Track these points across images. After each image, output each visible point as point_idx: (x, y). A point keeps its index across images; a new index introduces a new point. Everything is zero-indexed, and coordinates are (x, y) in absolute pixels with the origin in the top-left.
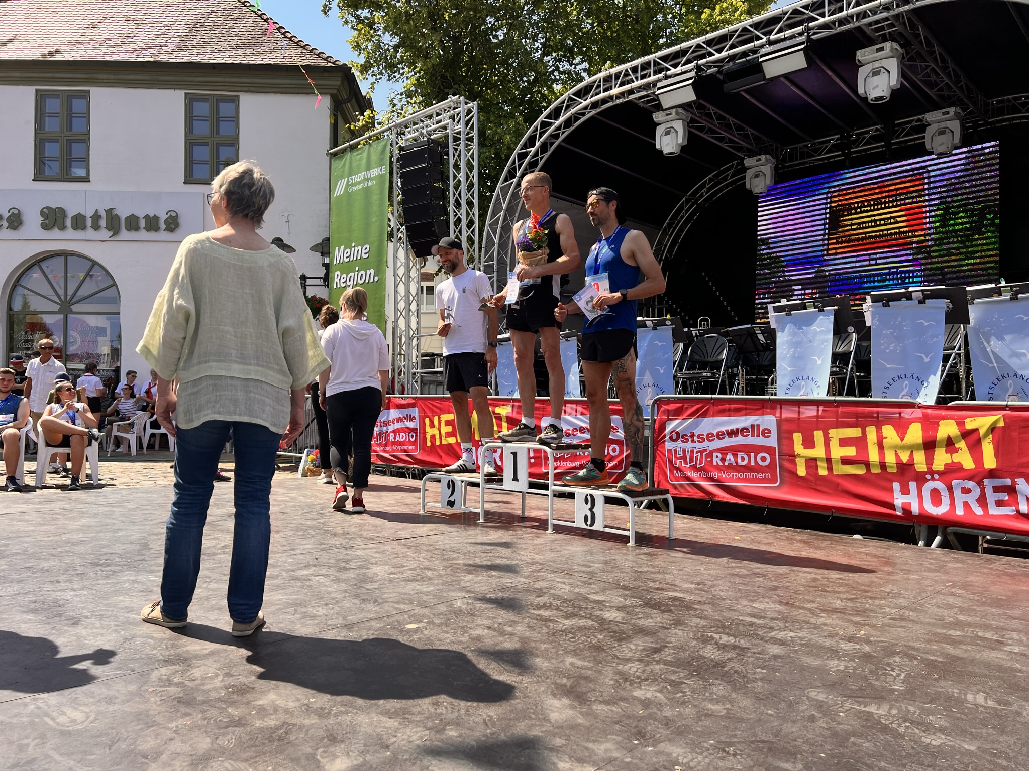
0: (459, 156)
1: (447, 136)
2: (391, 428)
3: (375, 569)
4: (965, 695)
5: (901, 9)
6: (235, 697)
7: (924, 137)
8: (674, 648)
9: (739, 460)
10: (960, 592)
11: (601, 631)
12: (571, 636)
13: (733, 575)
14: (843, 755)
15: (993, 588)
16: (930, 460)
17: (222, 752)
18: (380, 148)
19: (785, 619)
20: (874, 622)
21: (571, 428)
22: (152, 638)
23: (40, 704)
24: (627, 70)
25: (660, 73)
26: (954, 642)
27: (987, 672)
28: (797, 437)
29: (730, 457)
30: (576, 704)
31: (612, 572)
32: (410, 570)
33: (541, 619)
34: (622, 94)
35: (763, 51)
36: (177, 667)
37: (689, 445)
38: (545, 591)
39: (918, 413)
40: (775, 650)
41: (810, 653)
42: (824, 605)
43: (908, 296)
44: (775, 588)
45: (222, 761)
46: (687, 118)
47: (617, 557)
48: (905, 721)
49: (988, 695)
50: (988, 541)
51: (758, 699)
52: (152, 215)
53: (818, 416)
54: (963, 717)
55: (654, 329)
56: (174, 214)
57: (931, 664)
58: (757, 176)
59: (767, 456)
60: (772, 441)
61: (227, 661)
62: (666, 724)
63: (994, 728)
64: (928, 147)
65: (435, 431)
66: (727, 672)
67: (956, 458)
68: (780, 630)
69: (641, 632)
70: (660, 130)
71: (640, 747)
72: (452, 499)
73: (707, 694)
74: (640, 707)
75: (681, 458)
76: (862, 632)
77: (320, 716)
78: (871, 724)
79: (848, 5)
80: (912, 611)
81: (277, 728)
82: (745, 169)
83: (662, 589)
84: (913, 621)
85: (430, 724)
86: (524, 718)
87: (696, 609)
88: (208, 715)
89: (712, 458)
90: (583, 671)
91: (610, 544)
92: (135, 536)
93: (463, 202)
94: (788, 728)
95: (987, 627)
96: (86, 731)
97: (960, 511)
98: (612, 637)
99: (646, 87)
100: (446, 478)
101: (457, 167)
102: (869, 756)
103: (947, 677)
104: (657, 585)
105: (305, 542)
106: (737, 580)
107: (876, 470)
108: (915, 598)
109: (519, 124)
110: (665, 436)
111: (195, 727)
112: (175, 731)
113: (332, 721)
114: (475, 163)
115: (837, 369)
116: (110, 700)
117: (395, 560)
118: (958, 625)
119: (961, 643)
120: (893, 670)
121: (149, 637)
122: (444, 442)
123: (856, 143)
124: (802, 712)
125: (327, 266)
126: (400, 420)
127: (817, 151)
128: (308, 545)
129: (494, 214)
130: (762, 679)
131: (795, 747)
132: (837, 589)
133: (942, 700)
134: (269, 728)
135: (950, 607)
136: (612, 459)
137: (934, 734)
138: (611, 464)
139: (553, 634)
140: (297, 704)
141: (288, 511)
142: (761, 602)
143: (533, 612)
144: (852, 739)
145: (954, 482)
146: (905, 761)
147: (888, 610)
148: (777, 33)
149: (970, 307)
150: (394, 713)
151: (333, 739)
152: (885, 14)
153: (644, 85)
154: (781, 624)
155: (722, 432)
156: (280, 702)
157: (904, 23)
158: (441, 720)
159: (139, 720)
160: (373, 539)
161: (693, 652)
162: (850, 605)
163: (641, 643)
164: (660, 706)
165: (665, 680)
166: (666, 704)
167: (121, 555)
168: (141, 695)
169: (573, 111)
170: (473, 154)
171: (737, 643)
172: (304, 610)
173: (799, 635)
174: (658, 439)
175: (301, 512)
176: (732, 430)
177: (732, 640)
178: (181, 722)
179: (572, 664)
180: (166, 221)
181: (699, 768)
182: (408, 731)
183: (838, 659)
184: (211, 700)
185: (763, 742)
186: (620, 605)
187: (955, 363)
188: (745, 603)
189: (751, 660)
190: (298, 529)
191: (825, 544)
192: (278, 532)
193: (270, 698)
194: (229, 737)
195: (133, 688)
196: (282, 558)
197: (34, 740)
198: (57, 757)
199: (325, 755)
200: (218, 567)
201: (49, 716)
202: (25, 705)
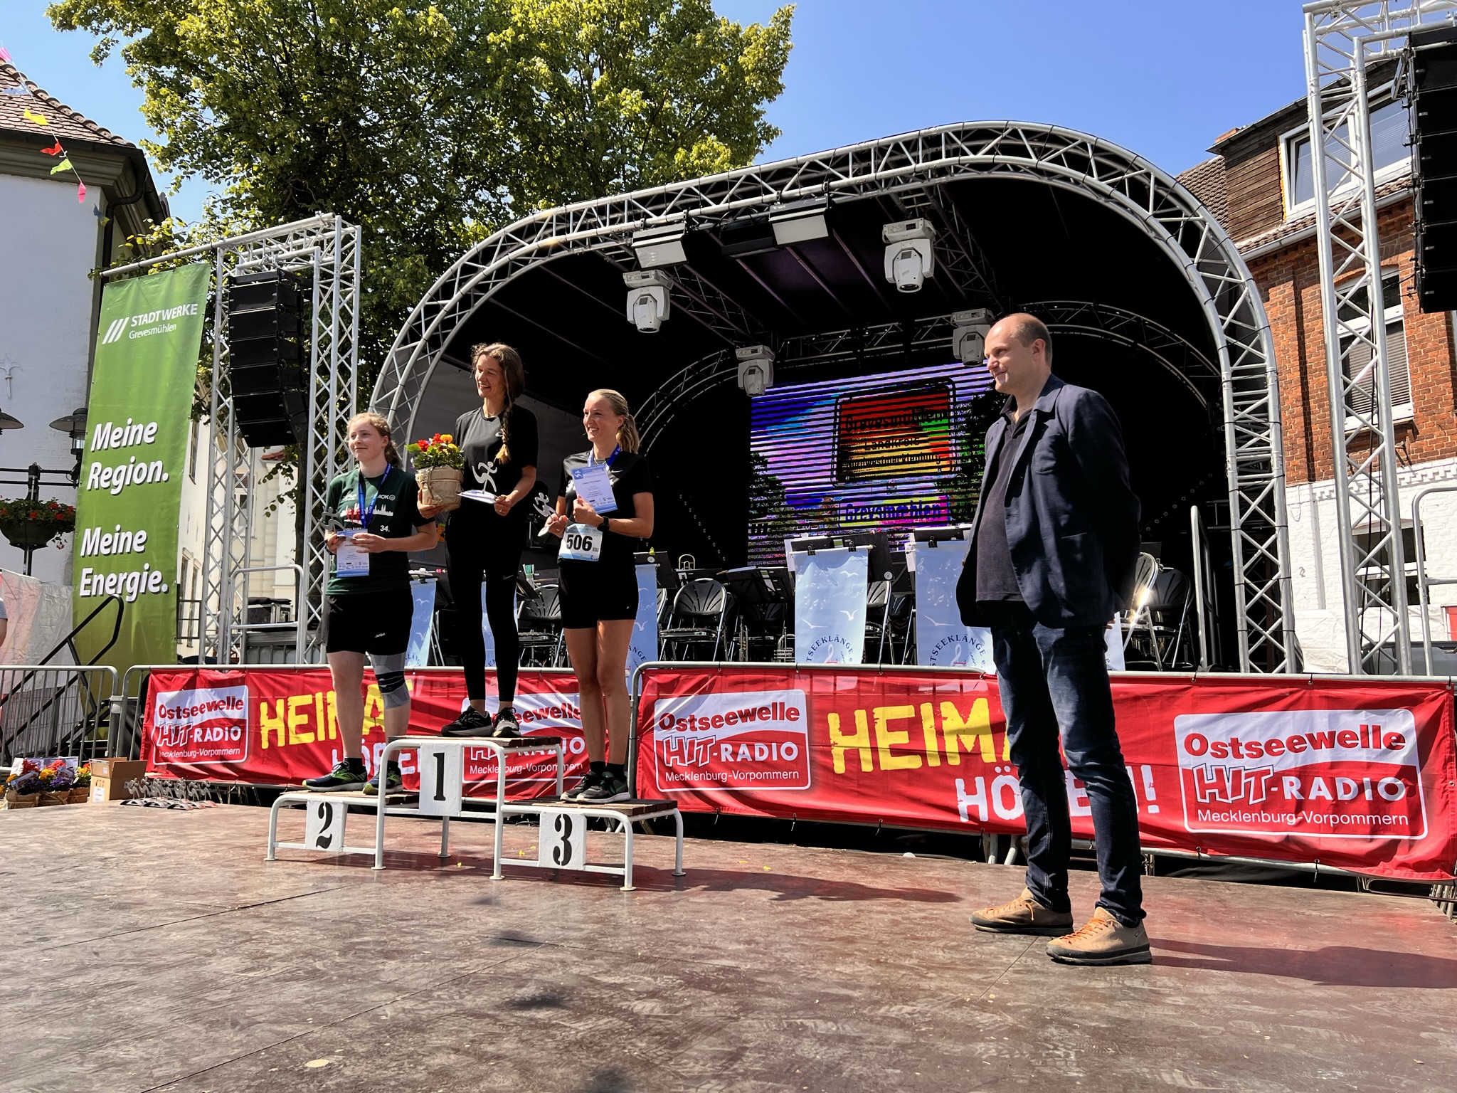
0: (330, 300)
1: (309, 272)
2: (197, 720)
3: (216, 964)
5: (936, 180)
7: (950, 342)
8: (758, 1049)
9: (757, 754)
11: (640, 1034)
13: (788, 924)
16: (998, 747)
24: (591, 210)
25: (638, 219)
27: (1166, 1038)
28: (834, 720)
29: (743, 749)
31: (617, 935)
33: (535, 1025)
34: (583, 241)
35: (772, 209)
37: (688, 733)
38: (525, 976)
39: (982, 685)
40: (897, 1036)
41: (944, 1035)
42: (924, 959)
43: (959, 535)
44: (850, 940)
46: (669, 285)
47: (614, 910)
49: (1185, 1073)
53: (858, 690)
57: (1095, 1033)
58: (752, 372)
59: (794, 746)
60: (801, 726)
64: (956, 353)
65: (278, 724)
66: (848, 1080)
68: (889, 1004)
69: (699, 1030)
70: (632, 297)
72: (326, 834)
75: (675, 753)
76: (992, 996)
79: (877, 166)
82: (737, 362)
83: (701, 956)
87: (763, 984)
89: (719, 751)
91: (596, 890)
93: (334, 371)
98: (660, 1043)
99: (616, 236)
100: (315, 799)
101: (325, 315)
103: (1125, 1051)
104: (691, 950)
105: (63, 924)
106: (797, 932)
107: (934, 762)
109: (417, 265)
110: (652, 723)
114: (355, 314)
115: (871, 628)
117: (248, 945)
119: (1113, 998)
120: (1056, 1048)
122: (293, 741)
123: (870, 341)
125: (78, 453)
126: (214, 706)
127: (822, 346)
128: (71, 930)
129: (384, 390)
130: (900, 1085)
136: (574, 759)
138: (574, 767)
139: (567, 1049)
141: (13, 869)
142: (844, 963)
143: (519, 1014)
147: (1005, 959)
152: (918, 184)
153: (614, 233)
154: (886, 995)
155: (733, 713)
157: (938, 198)
160: (196, 911)
161: (788, 1052)
162: (956, 955)
163: (706, 1048)
169: (512, 255)
170: (351, 299)
171: (842, 1031)
172: (99, 1053)
173: (918, 1008)
174: (643, 729)
175: (41, 870)
176: (747, 712)
177: (831, 1027)
183: (983, 1040)
186: (651, 988)
188: (825, 967)
189: (872, 1055)
190: (43, 901)
191: (881, 868)
192: (4, 908)
196: (28, 957)
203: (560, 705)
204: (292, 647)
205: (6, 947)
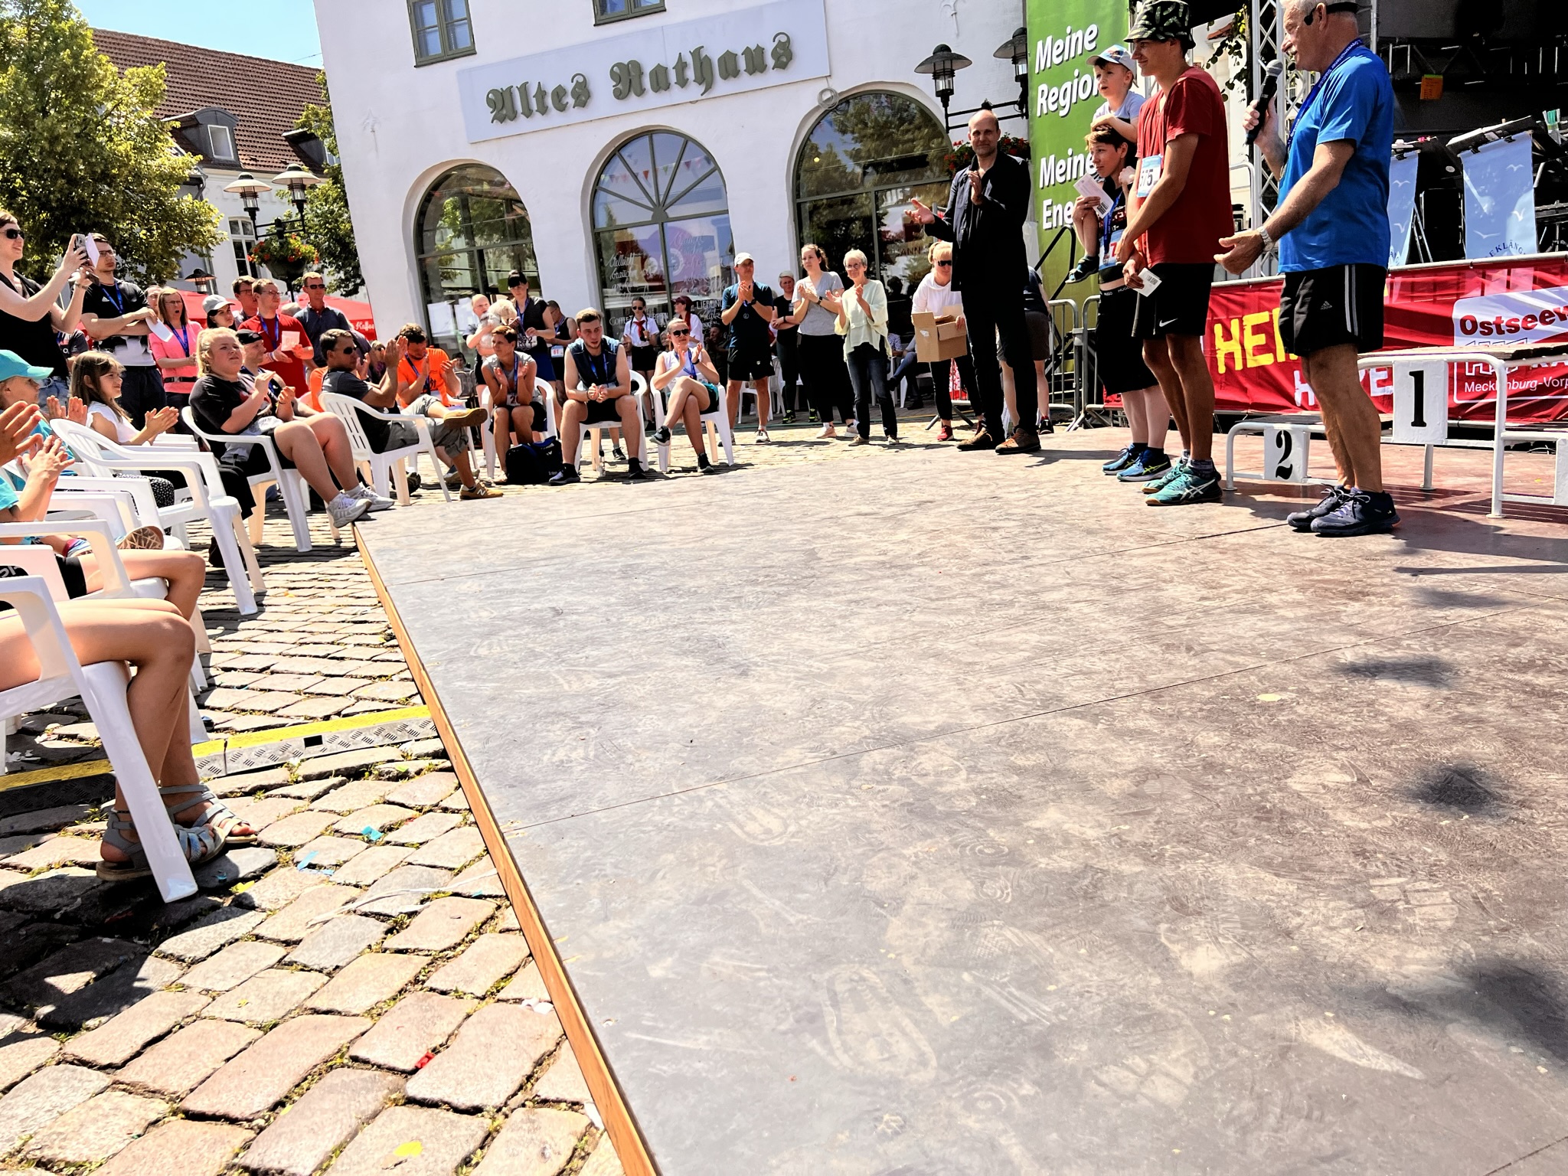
6: (993, 809)
17: (997, 909)
21: (1521, 318)
22: (850, 700)
23: (718, 799)
32: (1237, 592)
36: (894, 751)
52: (753, 47)
56: (784, 39)
61: (967, 746)
65: (1234, 346)
72: (1286, 464)
77: (1148, 860)
81: (1079, 875)
88: (959, 839)
92: (796, 541)
96: (788, 849)
100: (1273, 429)
105: (1042, 545)
111: (942, 860)
112: (915, 863)
113: (1168, 871)
116: (811, 801)
117: (1204, 575)
121: (845, 699)
122: (1251, 364)
125: (1023, 80)
134: (1062, 874)
140: (1101, 833)
143: (1510, 676)
150: (1283, 864)
151: (1181, 907)
156: (1071, 827)
159: (858, 838)
160: (1155, 538)
167: (783, 569)
178: (920, 847)
180: (774, 53)
182: (1320, 904)
184: (959, 813)
192: (995, 529)
193: (1049, 818)
194: (1002, 882)
195: (839, 781)
196: (1013, 572)
197: (721, 858)
198: (755, 891)
199: (1176, 937)
200: (919, 588)
201: (734, 821)
202: (701, 800)
205: (996, 562)
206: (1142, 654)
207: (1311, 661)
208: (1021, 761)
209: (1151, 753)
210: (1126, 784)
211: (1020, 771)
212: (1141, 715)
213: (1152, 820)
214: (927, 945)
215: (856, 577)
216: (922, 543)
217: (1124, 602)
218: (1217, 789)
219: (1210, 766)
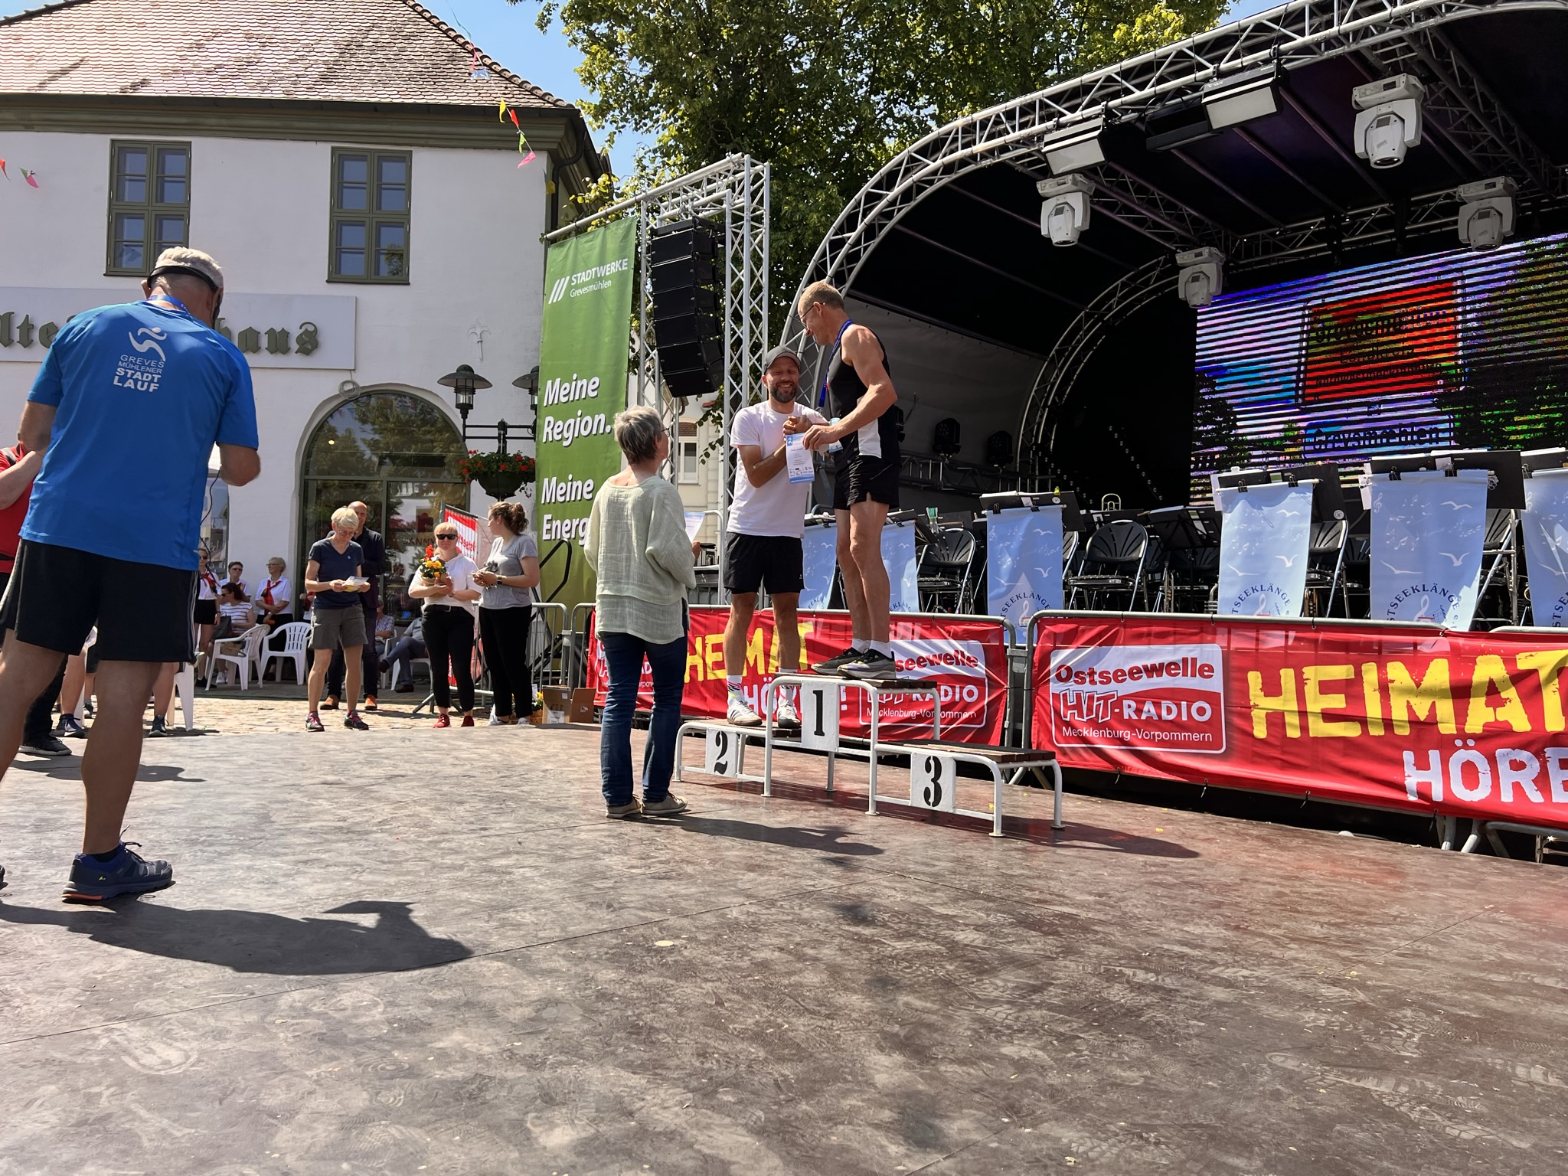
0: (741, 243)
1: (722, 215)
3: (607, 860)
4: (1514, 1068)
5: (1423, 25)
6: (403, 1035)
7: (1456, 222)
8: (1063, 986)
9: (1164, 713)
10: (1507, 918)
11: (951, 960)
12: (905, 964)
13: (1153, 884)
14: (1324, 1150)
15: (1558, 914)
16: (1461, 716)
17: (386, 1112)
18: (621, 231)
19: (1234, 950)
20: (1373, 958)
21: (905, 659)
22: (279, 948)
23: (115, 1036)
24: (998, 116)
25: (1049, 119)
26: (1496, 991)
27: (1548, 1036)
28: (1254, 679)
29: (1149, 707)
30: (914, 1062)
31: (967, 875)
32: (661, 862)
33: (859, 938)
34: (991, 152)
35: (1208, 87)
36: (316, 991)
37: (1087, 688)
38: (865, 898)
39: (1444, 644)
40: (1219, 994)
41: (1273, 1001)
42: (1294, 931)
43: (1430, 464)
44: (1219, 905)
45: (386, 1126)
46: (1089, 189)
47: (973, 853)
48: (1420, 1103)
49: (1548, 1069)
50: (1550, 845)
51: (1193, 1064)
52: (278, 329)
53: (1286, 647)
54: (1510, 1099)
55: (1035, 510)
56: (311, 328)
57: (1461, 1023)
58: (1195, 279)
59: (1206, 706)
60: (1215, 684)
61: (390, 984)
62: (1052, 1096)
63: (1558, 1117)
64: (1462, 236)
65: (698, 661)
66: (1144, 1024)
67: (1505, 714)
68: (1226, 965)
69: (1012, 963)
70: (1047, 208)
71: (1012, 1128)
72: (722, 761)
73: (1114, 1055)
74: (1012, 1070)
75: (1073, 707)
76: (1354, 973)
77: (531, 1067)
78: (1368, 1107)
79: (1341, 18)
80: (1432, 943)
81: (467, 1082)
82: (1177, 269)
83: (1045, 902)
84: (1433, 959)
85: (694, 1084)
86: (836, 1080)
87: (1097, 932)
88: (364, 1059)
89: (1121, 707)
90: (925, 1016)
91: (964, 834)
92: (251, 804)
93: (746, 316)
94: (1239, 1107)
95: (1548, 971)
96: (185, 1076)
97: (1507, 797)
98: (968, 968)
99: (1028, 141)
100: (713, 728)
101: (737, 261)
102: (1365, 1152)
103: (1485, 1041)
104: (1036, 895)
105: (502, 819)
106: (1160, 891)
107: (1376, 731)
108: (1436, 925)
109: (830, 196)
110: (1048, 674)
111: (344, 1077)
112: (316, 1081)
113: (547, 1074)
114: (765, 256)
115: (1317, 576)
116: (219, 1035)
117: (639, 849)
118: (1503, 966)
119: (1507, 992)
120: (1401, 1028)
122: (711, 677)
123: (1351, 229)
124: (1262, 1085)
125: (535, 408)
127: (1290, 242)
128: (506, 823)
130: (1198, 1036)
131: (1250, 1135)
132: (1314, 909)
133: (1477, 1074)
134: (454, 1081)
135: (1491, 940)
136: (967, 707)
137: (1465, 1123)
138: (966, 715)
139: (879, 961)
140: (496, 1049)
142: (1197, 924)
143: (847, 928)
144: (1338, 1127)
145: (1499, 752)
146: (1419, 1161)
147: (1394, 941)
148: (1230, 60)
149: (1526, 483)
150: (639, 1066)
151: (549, 1099)
152: (1397, 32)
153: (1024, 138)
154: (1227, 957)
155: (1137, 668)
156: (470, 1045)
157: (1427, 46)
158: (711, 1079)
159: (262, 1064)
161: (1093, 993)
162: (1335, 932)
163: (1011, 978)
164: (1042, 1069)
165: (1050, 1032)
166: (1051, 1068)
167: (230, 830)
168: (265, 1028)
169: (915, 177)
170: (761, 241)
171: (1160, 983)
172: (502, 915)
173: (1256, 974)
174: (1039, 679)
175: (496, 775)
176: (1153, 666)
177: (1152, 978)
178: (323, 1068)
179: (907, 1004)
180: (299, 339)
181: (1103, 1160)
182: (661, 1092)
183: (1317, 1011)
184: (369, 1039)
185: (1200, 1126)
186: (980, 922)
187: (1502, 570)
188: (1173, 924)
189: (1181, 1007)
190: (491, 799)
191: (1295, 842)
192: (461, 803)
193: (454, 1039)
194: (396, 1092)
195: (252, 1018)
196: (468, 841)
197: (108, 1087)
198: (143, 1113)
199: (539, 1122)
200: (373, 852)
201: (130, 1055)
202: (95, 1038)
203: (952, 652)
204: (715, 589)
205: (454, 832)
206: (566, 908)
207: (704, 916)
208: (438, 995)
209: (554, 987)
210: (528, 1012)
211: (434, 1004)
212: (555, 958)
213: (542, 1037)
214: (313, 1144)
215: (309, 841)
216: (384, 811)
217: (561, 868)
218: (602, 1012)
219: (603, 996)
